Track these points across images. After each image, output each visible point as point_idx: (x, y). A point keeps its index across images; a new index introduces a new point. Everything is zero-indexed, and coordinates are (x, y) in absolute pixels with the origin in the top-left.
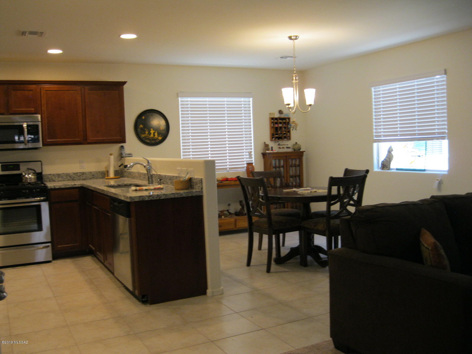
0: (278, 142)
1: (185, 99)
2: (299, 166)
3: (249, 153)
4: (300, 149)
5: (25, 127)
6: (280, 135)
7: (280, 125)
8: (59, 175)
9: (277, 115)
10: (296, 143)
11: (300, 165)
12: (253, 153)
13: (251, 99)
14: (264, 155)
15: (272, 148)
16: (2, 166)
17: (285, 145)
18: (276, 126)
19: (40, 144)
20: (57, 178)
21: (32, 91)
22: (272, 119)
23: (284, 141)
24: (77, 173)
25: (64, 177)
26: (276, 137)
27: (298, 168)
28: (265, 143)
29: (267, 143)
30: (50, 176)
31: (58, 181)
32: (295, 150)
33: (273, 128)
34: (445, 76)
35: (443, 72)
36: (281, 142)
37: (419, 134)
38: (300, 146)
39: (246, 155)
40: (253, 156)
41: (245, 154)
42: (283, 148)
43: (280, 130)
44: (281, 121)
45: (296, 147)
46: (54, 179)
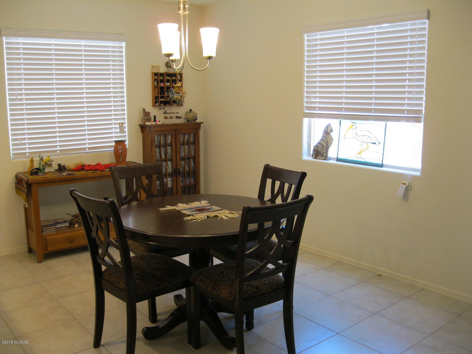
0: (164, 108)
1: (14, 40)
2: (194, 143)
3: (121, 124)
4: (196, 119)
6: (167, 99)
7: (168, 84)
9: (163, 70)
10: (191, 110)
11: (196, 142)
12: (126, 125)
13: (124, 44)
14: (143, 128)
15: (155, 117)
17: (174, 113)
18: (162, 85)
22: (156, 74)
23: (173, 108)
26: (161, 102)
27: (192, 147)
28: (144, 110)
29: (147, 110)
32: (188, 121)
33: (156, 88)
34: (427, 21)
35: (425, 14)
36: (168, 109)
37: (376, 111)
38: (196, 114)
39: (115, 128)
40: (126, 130)
41: (113, 126)
42: (171, 118)
43: (166, 92)
44: (169, 78)
45: (190, 116)
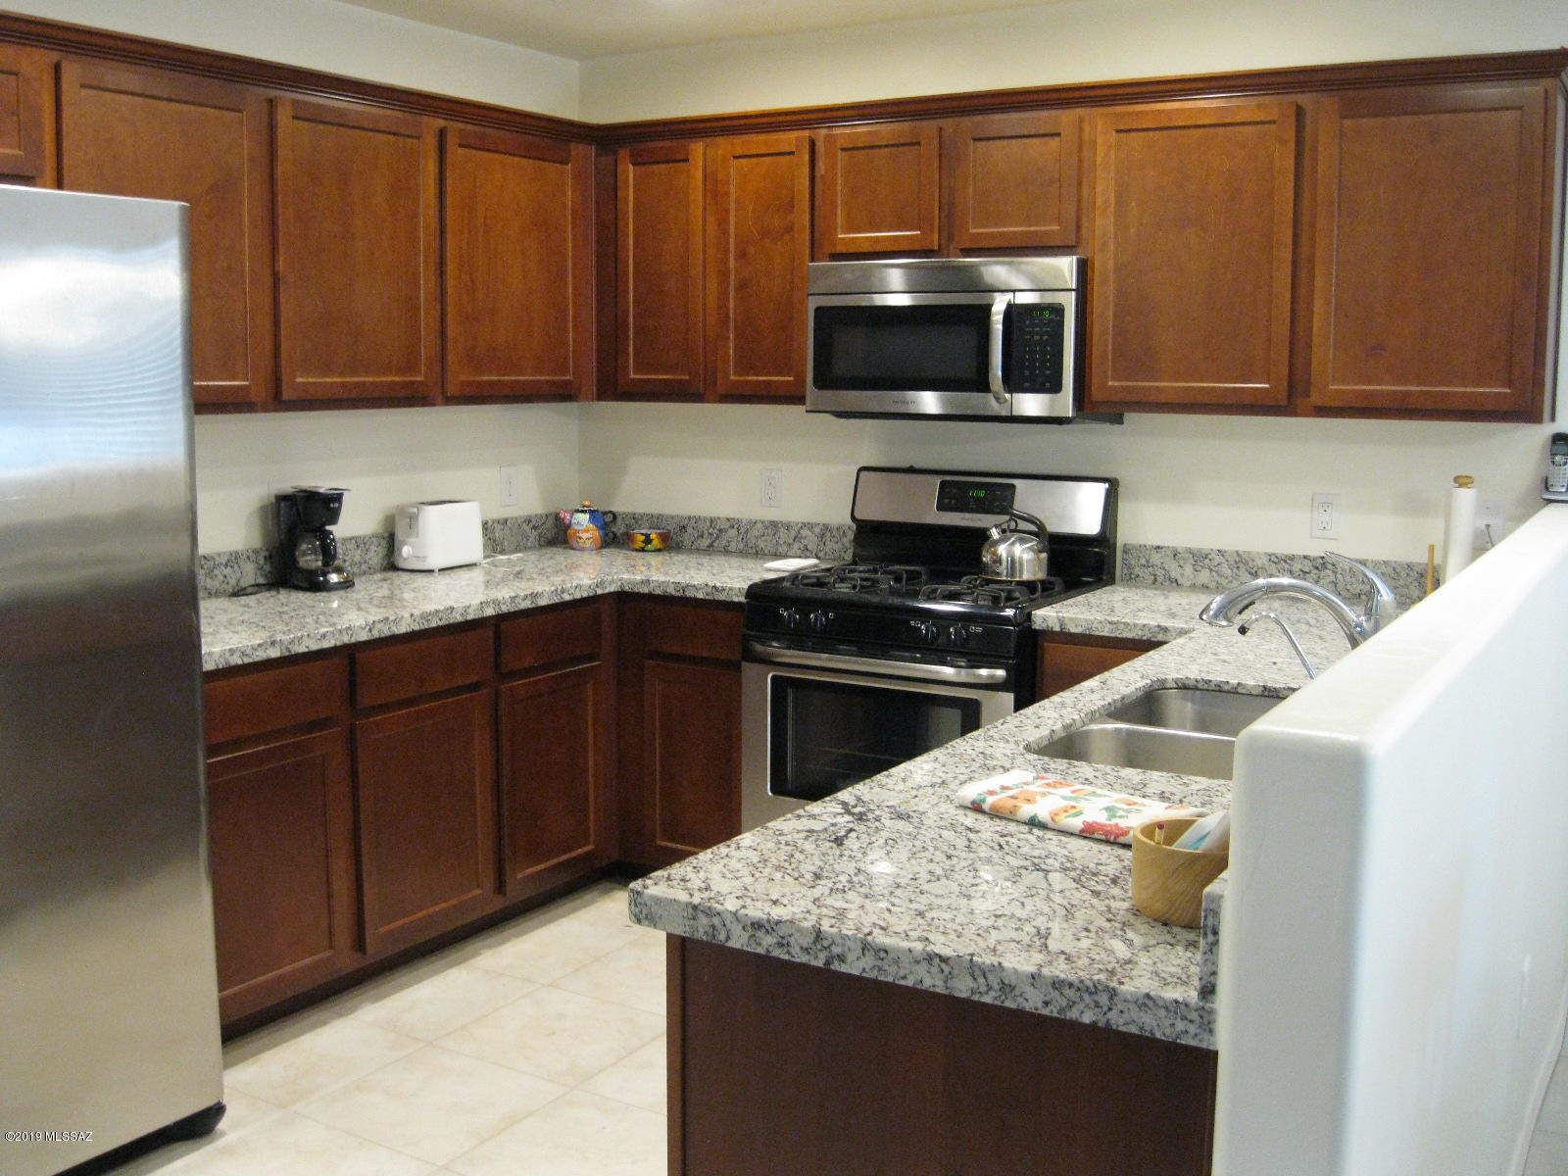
5: (998, 313)
8: (1199, 558)
16: (943, 484)
19: (1064, 403)
20: (1188, 570)
21: (1057, 139)
24: (1292, 558)
25: (1225, 570)
30: (1156, 559)
31: (1193, 587)
46: (1173, 575)
